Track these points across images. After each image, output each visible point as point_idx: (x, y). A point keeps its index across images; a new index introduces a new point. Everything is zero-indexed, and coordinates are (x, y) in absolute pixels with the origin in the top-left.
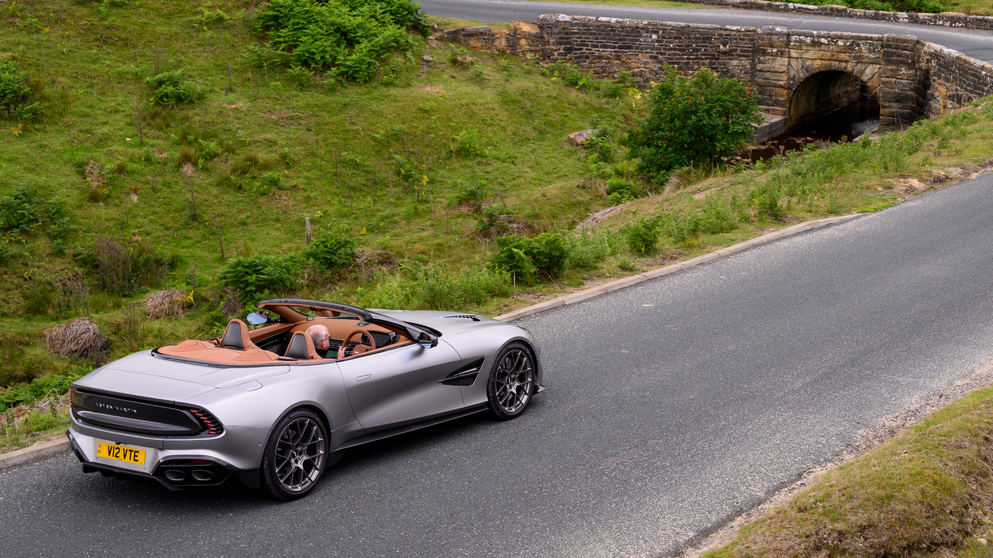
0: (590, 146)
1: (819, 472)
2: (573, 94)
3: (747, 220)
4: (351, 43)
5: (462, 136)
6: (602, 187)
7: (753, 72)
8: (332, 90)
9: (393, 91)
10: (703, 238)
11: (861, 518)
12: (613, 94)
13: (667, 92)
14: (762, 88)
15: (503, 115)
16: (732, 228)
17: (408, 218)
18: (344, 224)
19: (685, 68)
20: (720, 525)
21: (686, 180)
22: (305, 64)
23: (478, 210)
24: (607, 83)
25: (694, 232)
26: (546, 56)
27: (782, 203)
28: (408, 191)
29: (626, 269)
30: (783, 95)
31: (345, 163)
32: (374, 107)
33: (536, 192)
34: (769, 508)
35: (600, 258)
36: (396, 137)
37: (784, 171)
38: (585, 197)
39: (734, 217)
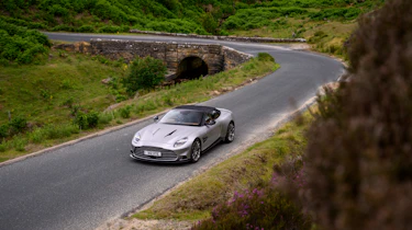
0: (110, 84)
1: (181, 184)
2: (103, 66)
3: (160, 106)
4: (23, 50)
5: (64, 81)
6: (114, 98)
7: (165, 57)
8: (16, 67)
9: (39, 67)
10: (145, 112)
11: (192, 197)
12: (117, 66)
13: (135, 64)
14: (169, 63)
15: (78, 74)
16: (155, 108)
17: (46, 111)
18: (22, 113)
19: (143, 56)
20: (148, 202)
21: (141, 94)
22: (6, 57)
23: (71, 107)
24: (115, 62)
25: (142, 110)
26: (93, 53)
27: (172, 100)
28: (46, 101)
29: (119, 123)
30: (176, 65)
31: (22, 92)
32: (32, 72)
33: (91, 100)
34: (163, 196)
35: (110, 120)
36: (40, 82)
37: (174, 90)
38: (108, 101)
39: (156, 105)
